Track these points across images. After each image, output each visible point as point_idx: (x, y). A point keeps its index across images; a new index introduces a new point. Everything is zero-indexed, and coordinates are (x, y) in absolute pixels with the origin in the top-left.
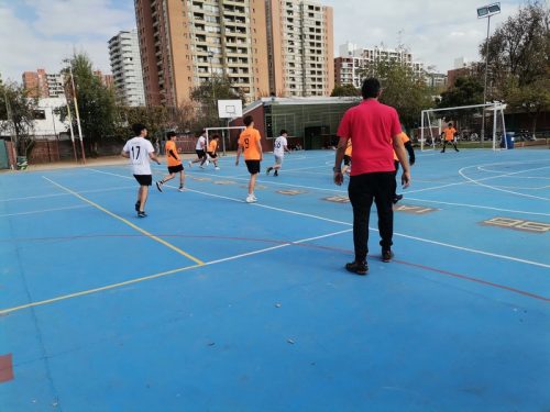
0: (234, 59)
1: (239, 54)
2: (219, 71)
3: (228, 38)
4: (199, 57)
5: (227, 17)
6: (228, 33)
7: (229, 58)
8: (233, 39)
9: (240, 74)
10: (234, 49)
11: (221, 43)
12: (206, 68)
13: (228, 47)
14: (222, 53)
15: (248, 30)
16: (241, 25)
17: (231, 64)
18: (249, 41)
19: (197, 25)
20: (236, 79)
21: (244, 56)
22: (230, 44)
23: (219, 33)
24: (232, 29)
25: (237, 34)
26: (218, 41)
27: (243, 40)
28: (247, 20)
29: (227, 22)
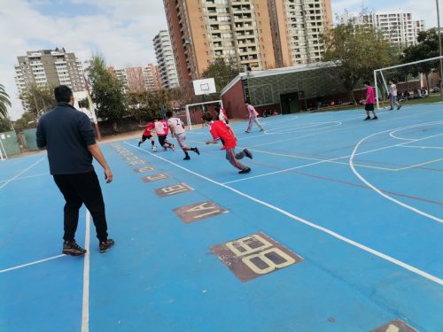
0: (244, 41)
1: (247, 36)
2: (232, 52)
3: (237, 24)
4: (215, 43)
5: (234, 7)
6: (237, 20)
7: (239, 40)
8: (241, 24)
9: (250, 52)
10: (242, 32)
11: (231, 29)
12: (221, 51)
13: (238, 32)
14: (233, 37)
15: (253, 15)
16: (247, 11)
17: (241, 45)
18: (254, 24)
19: (211, 17)
20: (246, 57)
21: (251, 37)
22: (239, 29)
23: (229, 21)
24: (240, 16)
25: (245, 19)
26: (229, 28)
27: (250, 23)
28: (252, 7)
29: (235, 11)
